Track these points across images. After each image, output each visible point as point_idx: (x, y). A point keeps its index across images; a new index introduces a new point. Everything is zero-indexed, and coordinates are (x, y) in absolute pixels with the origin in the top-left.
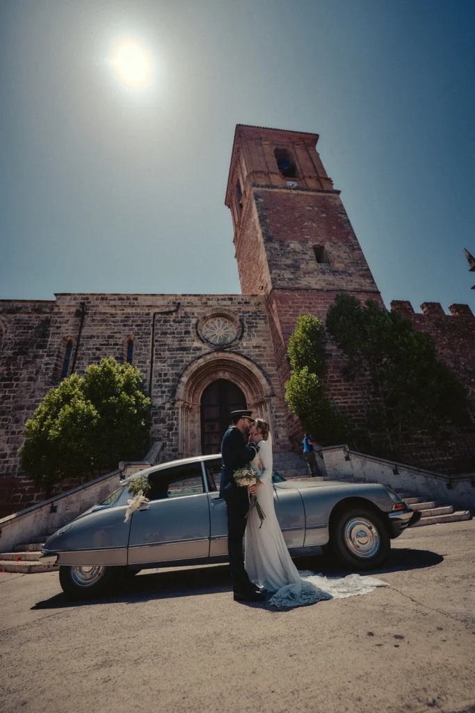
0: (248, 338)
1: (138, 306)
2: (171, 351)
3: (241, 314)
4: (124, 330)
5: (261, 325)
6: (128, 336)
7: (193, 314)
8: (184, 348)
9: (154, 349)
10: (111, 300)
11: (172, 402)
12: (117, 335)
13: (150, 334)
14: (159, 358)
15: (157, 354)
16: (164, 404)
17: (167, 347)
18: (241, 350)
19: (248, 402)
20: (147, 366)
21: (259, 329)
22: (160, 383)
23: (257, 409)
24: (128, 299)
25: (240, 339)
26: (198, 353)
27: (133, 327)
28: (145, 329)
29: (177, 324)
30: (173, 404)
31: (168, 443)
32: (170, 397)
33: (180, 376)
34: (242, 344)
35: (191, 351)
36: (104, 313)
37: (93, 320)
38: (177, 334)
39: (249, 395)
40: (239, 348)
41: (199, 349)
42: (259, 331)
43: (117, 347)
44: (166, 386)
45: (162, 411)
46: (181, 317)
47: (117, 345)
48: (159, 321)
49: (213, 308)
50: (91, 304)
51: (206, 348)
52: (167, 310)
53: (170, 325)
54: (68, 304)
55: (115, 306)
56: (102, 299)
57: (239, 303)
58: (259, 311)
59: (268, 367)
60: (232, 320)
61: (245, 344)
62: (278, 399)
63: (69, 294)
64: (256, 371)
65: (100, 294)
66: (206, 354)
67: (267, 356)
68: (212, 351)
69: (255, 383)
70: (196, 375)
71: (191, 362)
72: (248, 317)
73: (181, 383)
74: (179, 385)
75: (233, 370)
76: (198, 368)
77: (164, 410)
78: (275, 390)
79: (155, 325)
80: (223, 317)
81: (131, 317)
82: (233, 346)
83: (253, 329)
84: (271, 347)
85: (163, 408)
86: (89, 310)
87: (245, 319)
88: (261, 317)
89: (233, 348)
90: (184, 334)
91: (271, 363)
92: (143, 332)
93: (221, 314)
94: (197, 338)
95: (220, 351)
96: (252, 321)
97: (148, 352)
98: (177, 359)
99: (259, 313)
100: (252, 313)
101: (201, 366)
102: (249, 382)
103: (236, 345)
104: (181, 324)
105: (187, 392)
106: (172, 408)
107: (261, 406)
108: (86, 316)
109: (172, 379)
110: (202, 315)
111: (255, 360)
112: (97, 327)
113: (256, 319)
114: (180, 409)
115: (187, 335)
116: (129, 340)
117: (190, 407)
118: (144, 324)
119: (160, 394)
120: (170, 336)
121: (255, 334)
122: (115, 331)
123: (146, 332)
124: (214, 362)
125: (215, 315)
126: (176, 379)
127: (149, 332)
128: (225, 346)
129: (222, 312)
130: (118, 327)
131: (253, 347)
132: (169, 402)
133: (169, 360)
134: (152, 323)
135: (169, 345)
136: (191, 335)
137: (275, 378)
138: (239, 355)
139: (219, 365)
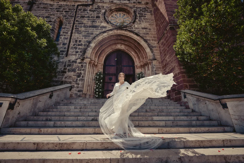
0: (139, 22)
1: (68, 1)
2: (86, 27)
3: (135, 9)
4: (57, 14)
5: (148, 15)
6: (59, 17)
7: (103, 7)
8: (95, 26)
9: (75, 25)
11: (81, 58)
12: (52, 16)
13: (73, 17)
14: (77, 31)
15: (76, 29)
16: (77, 59)
17: (83, 25)
18: (134, 29)
19: (136, 64)
20: (69, 35)
21: (146, 18)
22: (75, 46)
23: (142, 69)
25: (134, 23)
26: (104, 30)
27: (63, 12)
28: (70, 14)
29: (92, 12)
30: (83, 60)
31: (75, 85)
32: (81, 56)
33: (90, 42)
36: (46, 4)
37: (39, 7)
38: (91, 18)
39: (137, 59)
40: (132, 28)
41: (105, 27)
42: (147, 19)
43: (50, 23)
44: (79, 49)
45: (74, 64)
46: (95, 8)
47: (51, 22)
48: (80, 10)
49: (117, 4)
51: (109, 27)
52: (86, 3)
53: (87, 12)
55: (53, 0)
57: (134, 2)
58: (147, 8)
59: (151, 41)
60: (128, 12)
61: (136, 26)
62: (158, 62)
64: (143, 43)
66: (108, 30)
67: (152, 34)
68: (114, 29)
69: (142, 52)
70: (101, 44)
71: (98, 34)
72: (139, 10)
73: (90, 47)
74: (88, 48)
75: (127, 43)
76: (103, 39)
77: (76, 63)
78: (156, 56)
79: (77, 12)
80: (123, 11)
81: (62, 7)
82: (128, 27)
83: (143, 18)
84: (155, 29)
85: (76, 62)
86: (37, 2)
87: (137, 12)
88: (149, 11)
89: (128, 28)
90: (96, 18)
91: (154, 39)
92: (69, 15)
93: (122, 8)
94: (104, 21)
95: (119, 29)
96: (142, 13)
97: (70, 27)
98: (89, 32)
99: (147, 9)
100: (142, 8)
101: (105, 38)
102: (138, 51)
103: (130, 27)
104: (95, 12)
105: (94, 54)
106: (82, 63)
107: (145, 67)
108: (34, 5)
109: (84, 44)
110: (109, 8)
111: (142, 36)
112: (40, 11)
113: (145, 12)
114: (88, 64)
115: (98, 19)
116: (59, 20)
117: (96, 64)
118: (70, 11)
119: (74, 53)
120: (86, 18)
121: (144, 20)
122: (51, 14)
123: (71, 16)
124: (115, 37)
125: (118, 9)
126: (87, 44)
127: (73, 15)
128: (123, 27)
129: (122, 7)
130: (54, 12)
131: (142, 28)
132: (80, 59)
133: (83, 32)
134: (75, 11)
135: (85, 24)
136: (100, 19)
137: (156, 49)
138: (132, 33)
139: (118, 39)
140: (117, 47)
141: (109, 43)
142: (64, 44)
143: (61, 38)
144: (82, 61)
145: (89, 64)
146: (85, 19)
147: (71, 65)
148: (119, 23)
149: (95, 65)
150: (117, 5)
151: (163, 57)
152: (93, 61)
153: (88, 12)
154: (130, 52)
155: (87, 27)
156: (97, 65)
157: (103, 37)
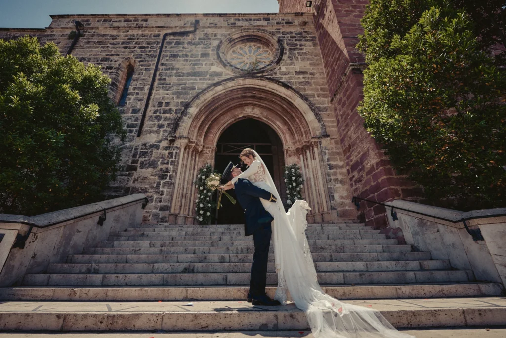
0: (289, 61)
1: (146, 27)
2: (180, 76)
3: (281, 35)
4: (123, 53)
5: (308, 47)
6: (127, 59)
7: (216, 35)
8: (198, 73)
9: (158, 73)
10: (116, 22)
11: (169, 138)
12: (115, 58)
13: (155, 58)
14: (163, 84)
15: (160, 80)
16: (160, 141)
17: (175, 72)
18: (279, 75)
19: (285, 147)
20: (145, 94)
21: (304, 51)
22: (158, 114)
23: (299, 158)
24: (135, 21)
25: (278, 62)
26: (217, 79)
27: (136, 49)
28: (150, 52)
29: (194, 46)
30: (172, 141)
31: (155, 197)
32: (170, 133)
33: (187, 106)
34: (280, 69)
35: (208, 76)
36: (104, 35)
37: (89, 42)
38: (191, 57)
39: (288, 137)
40: (275, 73)
41: (219, 74)
42: (306, 54)
43: (110, 71)
44: (165, 119)
45: (155, 151)
46: (200, 39)
47: (111, 68)
48: (170, 43)
49: (242, 28)
50: (91, 26)
51: (228, 73)
52: (183, 30)
53: (184, 47)
54: (63, 26)
55: (118, 28)
56: (105, 21)
57: (278, 23)
58: (306, 32)
59: (317, 98)
60: (267, 43)
61: (283, 69)
62: (333, 141)
63: (68, 16)
64: (298, 102)
65: (103, 15)
66: (226, 80)
67: (317, 84)
68: (237, 77)
69: (298, 120)
70: (211, 107)
71: (205, 89)
72: (289, 38)
73: (188, 116)
74: (184, 117)
75: (266, 104)
76: (214, 98)
77: (158, 149)
78: (327, 129)
79: (164, 47)
80: (255, 41)
81: (135, 39)
82: (267, 72)
83: (296, 52)
84: (323, 73)
85: (157, 147)
86: (86, 32)
87: (285, 40)
88: (309, 38)
89: (267, 74)
90: (201, 57)
91: (323, 93)
92: (147, 55)
93: (253, 35)
94: (217, 62)
95: (248, 76)
96: (295, 42)
97: (149, 77)
98: (187, 85)
99: (306, 34)
100: (295, 34)
101: (220, 95)
102: (289, 120)
103: (271, 70)
104: (198, 46)
105: (197, 129)
106: (170, 148)
107: (306, 152)
108: (81, 38)
109: (176, 110)
110: (228, 37)
111: (297, 88)
112: (91, 50)
113: (301, 40)
114: (183, 150)
115: (204, 58)
116: (128, 64)
117: (200, 150)
118: (150, 46)
119: (155, 129)
120: (181, 59)
121: (299, 57)
122: (113, 53)
123: (151, 55)
124: (239, 92)
125: (245, 38)
126: (181, 110)
127: (155, 54)
128: (256, 71)
129: (255, 34)
130: (117, 49)
131: (296, 72)
132: (167, 139)
133: (175, 87)
134: (160, 45)
135: (179, 69)
136: (210, 58)
137: (328, 113)
138: (275, 83)
139: (245, 97)
140: (245, 112)
141: (226, 105)
142: (135, 111)
143: (130, 99)
144: (170, 144)
145: (185, 149)
146: (180, 61)
147: (147, 153)
148: (248, 65)
149: (198, 152)
150: (244, 29)
151: (344, 130)
152: (194, 144)
153: (186, 45)
154: (272, 122)
155: (182, 75)
156: (201, 151)
157: (216, 93)
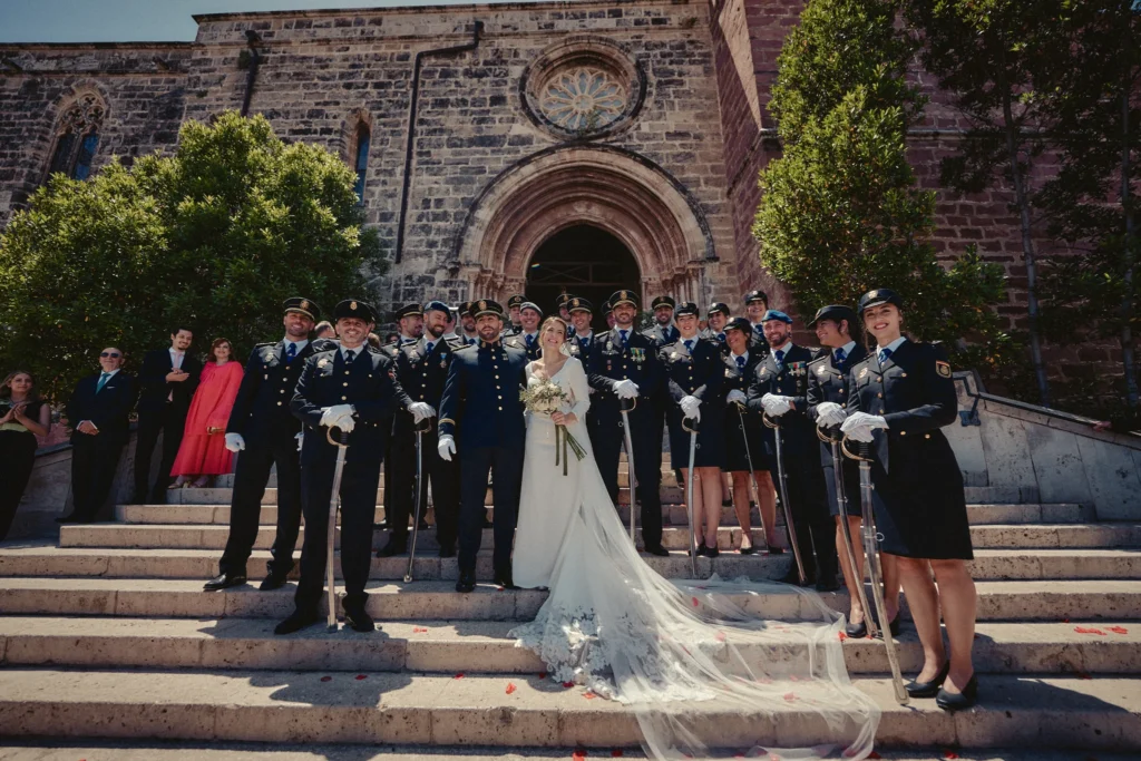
0: (655, 111)
1: (381, 39)
2: (455, 145)
3: (642, 51)
4: (347, 97)
5: (694, 77)
6: (355, 111)
7: (516, 54)
8: (489, 138)
9: (415, 140)
10: (321, 26)
11: (449, 266)
12: (332, 110)
13: (406, 107)
14: (427, 163)
15: (420, 154)
16: (434, 271)
17: (445, 137)
18: (636, 142)
19: (644, 277)
20: (397, 183)
21: (686, 88)
22: (424, 222)
24: (360, 22)
25: (635, 114)
26: (523, 152)
27: (368, 89)
28: (395, 94)
29: (475, 80)
30: (454, 272)
32: (449, 256)
33: (474, 206)
34: (639, 127)
35: (506, 146)
36: (303, 59)
37: (278, 75)
38: (473, 104)
39: (649, 258)
40: (630, 137)
41: (525, 141)
42: (688, 93)
43: (327, 136)
44: (439, 230)
45: (428, 288)
46: (486, 63)
47: (329, 131)
48: (430, 73)
49: (568, 36)
50: (275, 39)
51: (543, 139)
52: (452, 44)
53: (457, 83)
54: (222, 40)
55: (327, 41)
56: (300, 25)
57: (638, 22)
58: (692, 42)
59: (703, 187)
60: (614, 68)
61: (645, 128)
62: (724, 268)
63: (226, 16)
64: (670, 196)
65: (294, 12)
66: (540, 153)
67: (705, 157)
68: (558, 147)
69: (667, 229)
70: (515, 206)
71: (503, 173)
72: (659, 57)
73: (476, 224)
74: (471, 228)
75: (611, 198)
76: (519, 189)
77: (433, 285)
78: (717, 246)
79: (420, 84)
80: (593, 65)
81: (362, 66)
82: (615, 134)
83: (671, 89)
84: (718, 134)
85: (431, 281)
86: (268, 52)
87: (650, 63)
88: (697, 58)
89: (614, 138)
90: (491, 105)
91: (714, 176)
92: (390, 101)
93: (589, 52)
94: (521, 115)
95: (580, 145)
96: (670, 67)
97: (400, 148)
98: (470, 165)
99: (691, 47)
100: (672, 47)
101: (528, 183)
102: (653, 229)
103: (623, 131)
104: (484, 79)
105: (493, 248)
106: (451, 282)
107: (678, 288)
108: (261, 66)
109: (455, 214)
110: (540, 57)
111: (668, 168)
112: (285, 92)
113: (681, 62)
114: (472, 286)
115: (497, 107)
116: (358, 120)
117: (499, 284)
118: (393, 82)
119: (423, 249)
120: (454, 109)
121: (676, 101)
122: (326, 99)
123: (398, 101)
124: (563, 176)
125: (573, 57)
126: (463, 213)
127: (405, 100)
128: (593, 133)
129: (592, 49)
130: (334, 90)
131: (668, 134)
132: (446, 268)
133: (449, 167)
134: (412, 78)
135: (452, 132)
136: (507, 107)
137: (720, 215)
138: (629, 157)
139: (575, 184)
140: (573, 214)
141: (541, 201)
142: (385, 217)
143: (373, 194)
144: (452, 276)
145: (476, 284)
146: (449, 113)
147: (415, 291)
148: (578, 117)
149: (496, 288)
150: (571, 39)
151: (744, 250)
152: (490, 275)
153: (461, 79)
154: (622, 231)
155: (459, 143)
156: (502, 287)
157: (522, 180)
